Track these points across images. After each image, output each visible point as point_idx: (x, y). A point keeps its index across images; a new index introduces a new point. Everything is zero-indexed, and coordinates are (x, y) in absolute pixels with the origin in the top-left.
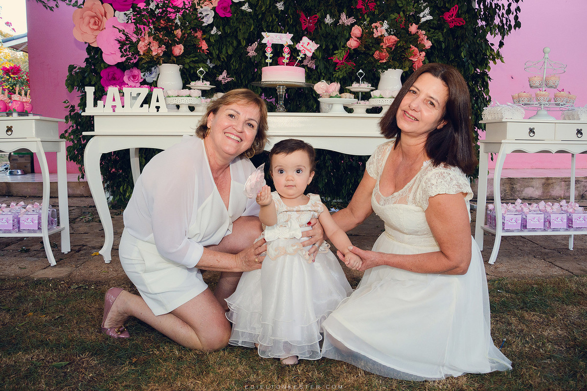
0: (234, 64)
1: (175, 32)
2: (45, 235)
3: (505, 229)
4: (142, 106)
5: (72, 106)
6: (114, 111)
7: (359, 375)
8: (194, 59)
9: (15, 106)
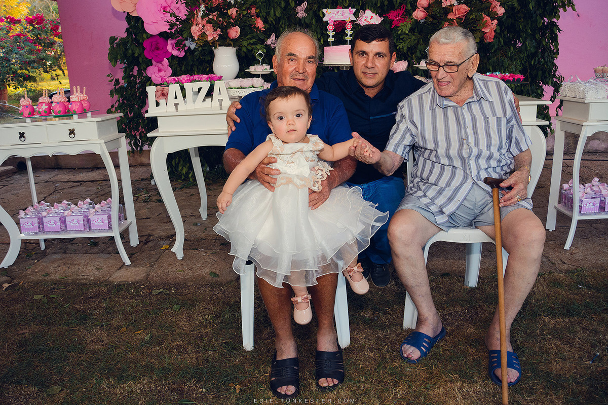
0: (283, 26)
1: (230, 12)
2: (116, 234)
3: (582, 212)
4: (204, 100)
5: (116, 80)
6: (177, 109)
7: (458, 399)
8: (251, 41)
9: (75, 107)
